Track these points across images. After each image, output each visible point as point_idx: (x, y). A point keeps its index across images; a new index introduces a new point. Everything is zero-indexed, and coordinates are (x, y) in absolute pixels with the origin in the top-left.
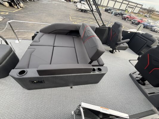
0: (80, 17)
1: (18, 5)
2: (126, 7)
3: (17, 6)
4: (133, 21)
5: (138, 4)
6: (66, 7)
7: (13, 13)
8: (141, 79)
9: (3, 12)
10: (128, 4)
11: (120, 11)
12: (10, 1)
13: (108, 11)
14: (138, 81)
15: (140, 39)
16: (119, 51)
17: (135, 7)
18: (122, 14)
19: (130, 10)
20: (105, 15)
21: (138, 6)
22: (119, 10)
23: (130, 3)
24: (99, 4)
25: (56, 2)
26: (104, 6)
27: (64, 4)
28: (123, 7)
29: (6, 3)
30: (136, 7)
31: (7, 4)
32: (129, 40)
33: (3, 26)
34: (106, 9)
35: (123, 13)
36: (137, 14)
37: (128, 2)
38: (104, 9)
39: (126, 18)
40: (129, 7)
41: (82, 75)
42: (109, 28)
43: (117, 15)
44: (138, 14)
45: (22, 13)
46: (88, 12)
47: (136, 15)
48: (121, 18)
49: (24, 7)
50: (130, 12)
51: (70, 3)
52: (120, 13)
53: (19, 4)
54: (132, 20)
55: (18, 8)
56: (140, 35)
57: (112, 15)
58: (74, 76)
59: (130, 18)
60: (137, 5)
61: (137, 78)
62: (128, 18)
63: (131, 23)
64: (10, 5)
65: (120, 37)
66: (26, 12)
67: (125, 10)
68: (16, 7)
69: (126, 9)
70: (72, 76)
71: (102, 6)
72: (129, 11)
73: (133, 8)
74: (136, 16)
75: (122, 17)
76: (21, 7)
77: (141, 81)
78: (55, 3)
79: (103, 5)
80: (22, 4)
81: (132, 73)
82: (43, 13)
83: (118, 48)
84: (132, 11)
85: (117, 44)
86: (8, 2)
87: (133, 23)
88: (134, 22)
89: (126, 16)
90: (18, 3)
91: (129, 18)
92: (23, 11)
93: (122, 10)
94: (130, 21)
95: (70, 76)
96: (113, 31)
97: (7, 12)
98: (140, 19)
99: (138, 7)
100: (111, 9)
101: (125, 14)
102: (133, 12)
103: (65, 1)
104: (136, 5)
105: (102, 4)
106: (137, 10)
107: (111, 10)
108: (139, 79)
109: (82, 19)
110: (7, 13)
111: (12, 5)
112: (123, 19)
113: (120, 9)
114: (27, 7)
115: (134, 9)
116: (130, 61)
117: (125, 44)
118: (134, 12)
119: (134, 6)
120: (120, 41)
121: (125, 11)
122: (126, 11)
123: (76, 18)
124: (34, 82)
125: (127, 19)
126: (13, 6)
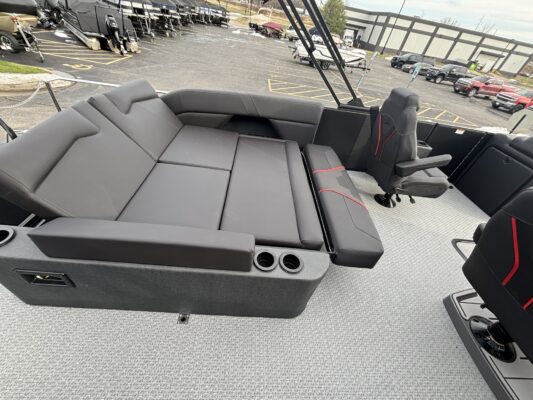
0: (304, 83)
1: (122, 47)
2: (473, 54)
3: (119, 48)
4: (495, 98)
5: (517, 44)
6: (263, 53)
7: (106, 67)
8: (494, 329)
9: (79, 62)
10: (479, 45)
11: (448, 66)
12: (103, 36)
13: (401, 65)
14: (479, 334)
15: (507, 160)
16: (412, 201)
17: (505, 54)
18: (454, 76)
19: (488, 63)
20: (390, 78)
21: (519, 49)
22: (445, 61)
23: (487, 41)
24: (375, 44)
25: (234, 40)
26: (391, 51)
27: (257, 43)
28: (462, 53)
29: (94, 40)
30: (511, 52)
31: (94, 43)
32: (448, 157)
33: (66, 101)
34: (396, 59)
35: (457, 73)
36: (515, 76)
37: (481, 38)
38: (390, 58)
39: (470, 90)
40: (482, 53)
41: (212, 276)
42: (374, 111)
43: (435, 78)
44: (518, 76)
45: (131, 67)
46: (331, 67)
47: (513, 80)
48: (452, 89)
49: (139, 52)
50: (485, 70)
51: (277, 41)
52: (446, 73)
53: (127, 43)
54: (492, 97)
55: (122, 53)
56: (507, 146)
57: (414, 76)
58: (177, 273)
59: (487, 88)
60: (515, 47)
61: (477, 319)
62: (477, 88)
63: (491, 105)
64: (104, 46)
65: (409, 143)
66: (139, 66)
67: (466, 63)
68: (117, 51)
69: (473, 59)
70: (169, 272)
71: (384, 51)
72: (482, 68)
73: (500, 57)
74: (512, 83)
75: (454, 86)
76: (130, 52)
77: (491, 338)
78: (231, 43)
79: (387, 46)
80: (134, 45)
81: (455, 297)
82: (188, 68)
83: (403, 187)
84: (496, 67)
85: (398, 173)
86: (99, 39)
87: (495, 107)
88: (502, 105)
89: (469, 82)
90: (124, 42)
91: (482, 90)
92: (132, 63)
93: (455, 63)
94: (487, 98)
95: (161, 272)
96: (387, 123)
97: (89, 64)
98: (526, 95)
99: (517, 53)
100: (413, 60)
101: (466, 77)
102: (498, 70)
103: (263, 37)
104: (511, 47)
105: (382, 45)
106: (514, 64)
107: (412, 63)
108: (485, 326)
109: (307, 89)
110: (89, 67)
111: (107, 45)
112: (457, 92)
113: (450, 58)
114: (146, 52)
115: (502, 60)
116: (459, 244)
117: (436, 171)
118: (502, 69)
119: (504, 50)
120: (410, 159)
121: (468, 66)
122: (473, 66)
123: (287, 86)
124: (35, 276)
125: (472, 93)
126: (110, 50)
